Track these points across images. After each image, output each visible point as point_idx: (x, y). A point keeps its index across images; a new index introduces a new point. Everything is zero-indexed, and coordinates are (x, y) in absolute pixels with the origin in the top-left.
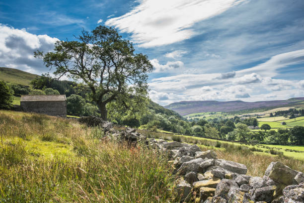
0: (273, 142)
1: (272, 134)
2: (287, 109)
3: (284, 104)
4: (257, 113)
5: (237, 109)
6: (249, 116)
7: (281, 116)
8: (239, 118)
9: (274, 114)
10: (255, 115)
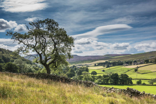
0: (100, 83)
1: (99, 78)
2: (104, 61)
3: (102, 58)
4: (86, 64)
5: (73, 60)
6: (82, 65)
7: (101, 66)
8: (75, 66)
9: (97, 64)
10: (85, 65)
